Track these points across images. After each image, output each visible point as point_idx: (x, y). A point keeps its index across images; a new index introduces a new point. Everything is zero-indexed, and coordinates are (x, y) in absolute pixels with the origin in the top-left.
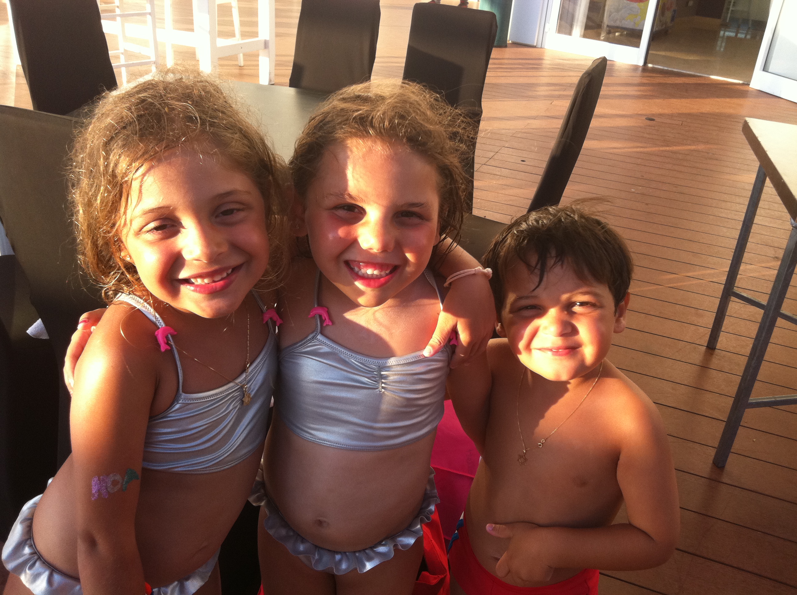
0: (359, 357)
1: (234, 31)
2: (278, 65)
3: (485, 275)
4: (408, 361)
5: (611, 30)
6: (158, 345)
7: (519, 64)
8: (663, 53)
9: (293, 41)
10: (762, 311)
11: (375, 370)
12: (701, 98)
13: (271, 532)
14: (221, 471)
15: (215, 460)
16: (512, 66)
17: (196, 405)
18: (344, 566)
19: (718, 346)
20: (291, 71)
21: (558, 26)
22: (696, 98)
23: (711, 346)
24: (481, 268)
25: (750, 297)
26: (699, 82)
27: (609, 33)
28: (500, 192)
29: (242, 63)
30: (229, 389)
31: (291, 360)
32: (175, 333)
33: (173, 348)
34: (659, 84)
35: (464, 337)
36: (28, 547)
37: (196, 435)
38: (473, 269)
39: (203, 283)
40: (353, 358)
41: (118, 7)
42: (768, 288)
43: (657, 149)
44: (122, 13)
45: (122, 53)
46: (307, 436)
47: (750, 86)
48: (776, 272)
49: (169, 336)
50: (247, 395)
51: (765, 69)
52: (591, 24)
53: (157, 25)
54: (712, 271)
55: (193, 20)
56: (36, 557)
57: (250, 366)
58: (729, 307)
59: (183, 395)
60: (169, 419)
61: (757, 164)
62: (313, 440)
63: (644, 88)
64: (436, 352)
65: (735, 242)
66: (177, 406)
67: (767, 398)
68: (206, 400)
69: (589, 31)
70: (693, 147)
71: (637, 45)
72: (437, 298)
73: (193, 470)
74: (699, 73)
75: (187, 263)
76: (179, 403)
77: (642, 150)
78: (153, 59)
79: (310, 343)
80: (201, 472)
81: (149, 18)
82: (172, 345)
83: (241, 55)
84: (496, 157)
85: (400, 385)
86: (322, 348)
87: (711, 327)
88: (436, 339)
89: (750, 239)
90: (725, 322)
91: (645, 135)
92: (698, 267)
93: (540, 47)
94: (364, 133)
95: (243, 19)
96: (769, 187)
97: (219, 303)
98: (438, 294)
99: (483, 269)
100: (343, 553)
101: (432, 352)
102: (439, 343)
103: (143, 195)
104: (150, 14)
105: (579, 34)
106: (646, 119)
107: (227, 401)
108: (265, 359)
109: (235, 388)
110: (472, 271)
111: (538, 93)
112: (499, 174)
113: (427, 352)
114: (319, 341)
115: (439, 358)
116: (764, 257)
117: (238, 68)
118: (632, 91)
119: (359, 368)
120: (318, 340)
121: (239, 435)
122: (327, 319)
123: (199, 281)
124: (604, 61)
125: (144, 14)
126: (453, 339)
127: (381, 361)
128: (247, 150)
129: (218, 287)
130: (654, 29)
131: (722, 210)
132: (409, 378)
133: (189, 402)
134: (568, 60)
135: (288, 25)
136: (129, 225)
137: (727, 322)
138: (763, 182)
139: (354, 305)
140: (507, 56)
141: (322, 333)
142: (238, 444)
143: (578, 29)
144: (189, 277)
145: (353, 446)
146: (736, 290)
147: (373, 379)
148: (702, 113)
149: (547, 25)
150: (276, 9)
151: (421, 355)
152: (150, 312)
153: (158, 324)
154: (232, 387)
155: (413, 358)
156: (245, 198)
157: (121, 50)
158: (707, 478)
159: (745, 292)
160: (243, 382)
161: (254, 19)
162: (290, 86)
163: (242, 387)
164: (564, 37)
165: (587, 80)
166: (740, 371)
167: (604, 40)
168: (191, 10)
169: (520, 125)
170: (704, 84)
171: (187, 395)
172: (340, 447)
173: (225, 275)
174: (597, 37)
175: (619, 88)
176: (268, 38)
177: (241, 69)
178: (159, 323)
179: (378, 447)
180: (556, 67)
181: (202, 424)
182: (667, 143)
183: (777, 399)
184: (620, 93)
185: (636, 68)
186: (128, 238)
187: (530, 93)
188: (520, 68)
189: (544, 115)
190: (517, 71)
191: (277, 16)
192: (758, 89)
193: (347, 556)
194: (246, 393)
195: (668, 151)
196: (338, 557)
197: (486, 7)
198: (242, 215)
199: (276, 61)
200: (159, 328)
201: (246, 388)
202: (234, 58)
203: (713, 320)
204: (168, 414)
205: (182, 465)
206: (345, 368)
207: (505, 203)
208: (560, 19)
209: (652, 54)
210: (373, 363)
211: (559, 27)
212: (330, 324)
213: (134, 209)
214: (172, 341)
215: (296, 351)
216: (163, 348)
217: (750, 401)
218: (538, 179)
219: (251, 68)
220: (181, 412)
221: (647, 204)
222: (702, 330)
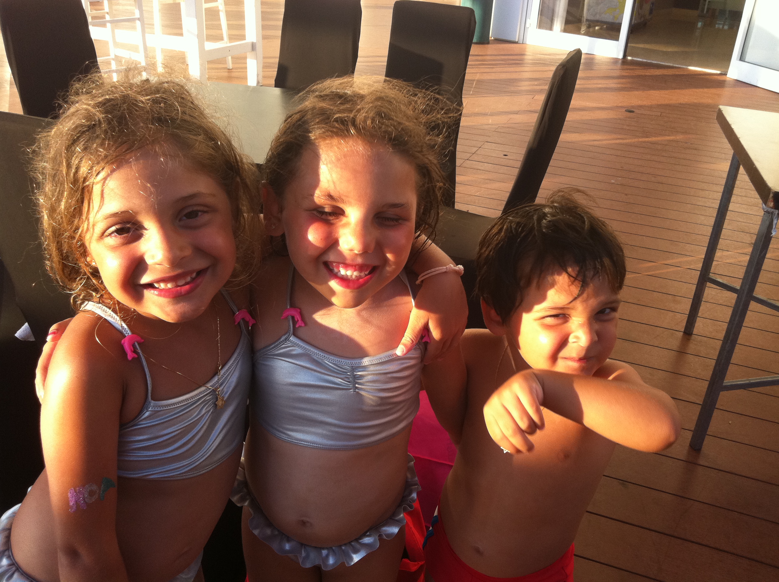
0: (332, 357)
1: (222, 34)
2: (266, 66)
3: (457, 272)
4: (381, 360)
5: (591, 24)
6: (124, 354)
7: (502, 60)
8: (641, 46)
9: (277, 43)
10: (735, 296)
11: (348, 370)
12: (679, 89)
13: (256, 532)
14: (198, 476)
15: (192, 465)
16: (494, 62)
17: (167, 411)
18: (331, 561)
19: (695, 331)
20: (276, 73)
21: (538, 23)
22: (675, 89)
23: (688, 332)
24: (452, 266)
25: (725, 282)
26: (677, 73)
27: (589, 27)
28: (483, 186)
29: (230, 66)
30: (201, 393)
31: (264, 363)
32: (142, 341)
33: (140, 356)
34: (639, 77)
35: (436, 334)
36: (6, 559)
37: (169, 441)
38: (445, 267)
39: (167, 288)
40: (326, 359)
41: (108, 13)
42: (741, 273)
43: (636, 140)
44: (111, 19)
45: (113, 59)
46: (284, 437)
47: (728, 76)
48: (748, 258)
49: (136, 344)
50: (220, 398)
51: (742, 58)
52: (570, 18)
53: (147, 30)
54: (690, 259)
55: (181, 25)
56: (14, 569)
57: (222, 369)
58: (705, 293)
59: (153, 403)
60: (139, 427)
61: (732, 152)
62: (291, 441)
63: (624, 80)
64: (409, 350)
65: (710, 229)
66: (147, 414)
67: (741, 381)
68: (176, 406)
69: (570, 26)
70: (672, 138)
71: (617, 38)
72: (409, 295)
73: (169, 477)
74: (678, 65)
75: (149, 267)
76: (149, 411)
77: (621, 141)
78: (143, 64)
79: (283, 345)
80: (178, 478)
81: (138, 23)
82: (139, 353)
83: (230, 58)
84: (478, 152)
85: (374, 385)
86: (295, 349)
87: (688, 313)
88: (408, 337)
89: (725, 226)
90: (701, 308)
91: (625, 127)
92: (676, 255)
93: (522, 42)
94: (345, 132)
95: (231, 23)
96: (743, 175)
97: (183, 307)
98: (410, 291)
99: (454, 266)
100: (329, 549)
101: (405, 351)
102: (411, 342)
103: (104, 199)
104: (139, 19)
105: (559, 30)
106: (626, 111)
107: (198, 405)
108: (237, 361)
109: (206, 392)
110: (443, 269)
111: (520, 88)
112: (482, 168)
113: (400, 351)
114: (292, 343)
115: (414, 356)
116: (740, 243)
117: (227, 71)
118: (612, 83)
119: (333, 369)
120: (290, 342)
121: (214, 438)
122: (299, 320)
123: (162, 286)
124: (578, 53)
125: (133, 20)
126: (425, 336)
127: (354, 362)
128: (211, 151)
129: (183, 290)
130: (633, 21)
131: (700, 199)
132: (382, 378)
133: (159, 409)
134: (549, 55)
135: (274, 28)
136: (92, 230)
137: (703, 308)
138: (738, 169)
139: (328, 304)
140: (489, 53)
141: (295, 335)
142: (214, 448)
143: (558, 25)
144: (152, 281)
145: (329, 446)
146: (711, 276)
147: (346, 379)
148: (680, 104)
149: (528, 20)
150: (262, 12)
151: (394, 354)
152: (115, 320)
153: (125, 333)
154: (204, 391)
155: (386, 357)
156: (210, 200)
157: (112, 56)
158: (684, 461)
159: (721, 278)
160: (215, 385)
161: (241, 22)
162: (275, 87)
163: (214, 391)
164: (545, 32)
165: (562, 72)
166: (715, 354)
167: (584, 34)
168: (180, 15)
169: (502, 120)
170: (683, 75)
171: (156, 402)
172: (316, 447)
173: (189, 279)
174: (577, 31)
175: (600, 81)
176: (254, 41)
177: (230, 72)
178: (125, 331)
179: (354, 446)
180: (538, 62)
181: (174, 430)
182: (646, 134)
183: (752, 381)
184: (600, 86)
185: (616, 60)
186: (91, 244)
187: (512, 89)
188: (503, 64)
189: (526, 109)
190: (499, 67)
191: (264, 19)
192: (735, 78)
193: (333, 551)
194: (219, 397)
195: (648, 142)
196: (324, 552)
197: (468, 5)
198: (206, 218)
199: (263, 63)
200: (125, 336)
201: (218, 392)
202: (223, 61)
203: (690, 306)
204: (139, 422)
205: (157, 472)
206: (318, 369)
207: (488, 197)
208: (541, 15)
209: (631, 46)
210: (346, 364)
211: (540, 21)
212: (303, 325)
213: (96, 214)
214: (139, 349)
215: (270, 354)
216: (130, 356)
217: (724, 384)
218: (516, 172)
219: (239, 70)
220: (150, 419)
221: (626, 195)
222: (678, 316)
